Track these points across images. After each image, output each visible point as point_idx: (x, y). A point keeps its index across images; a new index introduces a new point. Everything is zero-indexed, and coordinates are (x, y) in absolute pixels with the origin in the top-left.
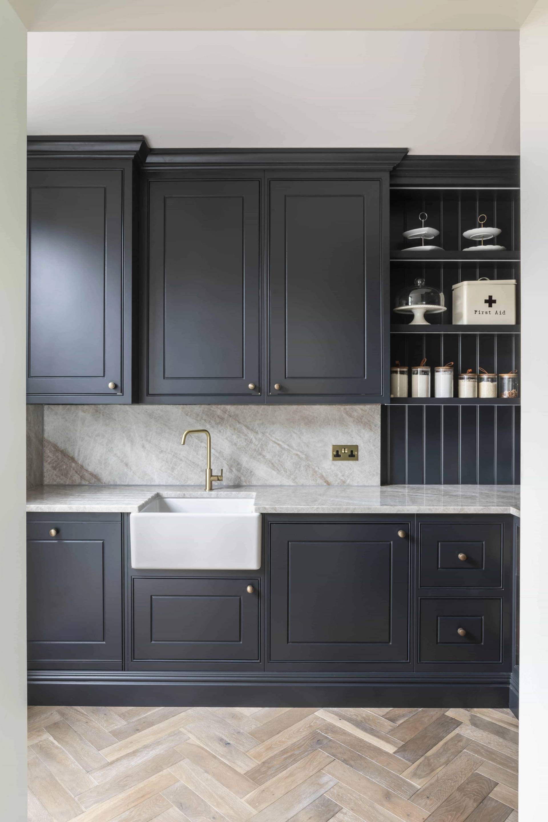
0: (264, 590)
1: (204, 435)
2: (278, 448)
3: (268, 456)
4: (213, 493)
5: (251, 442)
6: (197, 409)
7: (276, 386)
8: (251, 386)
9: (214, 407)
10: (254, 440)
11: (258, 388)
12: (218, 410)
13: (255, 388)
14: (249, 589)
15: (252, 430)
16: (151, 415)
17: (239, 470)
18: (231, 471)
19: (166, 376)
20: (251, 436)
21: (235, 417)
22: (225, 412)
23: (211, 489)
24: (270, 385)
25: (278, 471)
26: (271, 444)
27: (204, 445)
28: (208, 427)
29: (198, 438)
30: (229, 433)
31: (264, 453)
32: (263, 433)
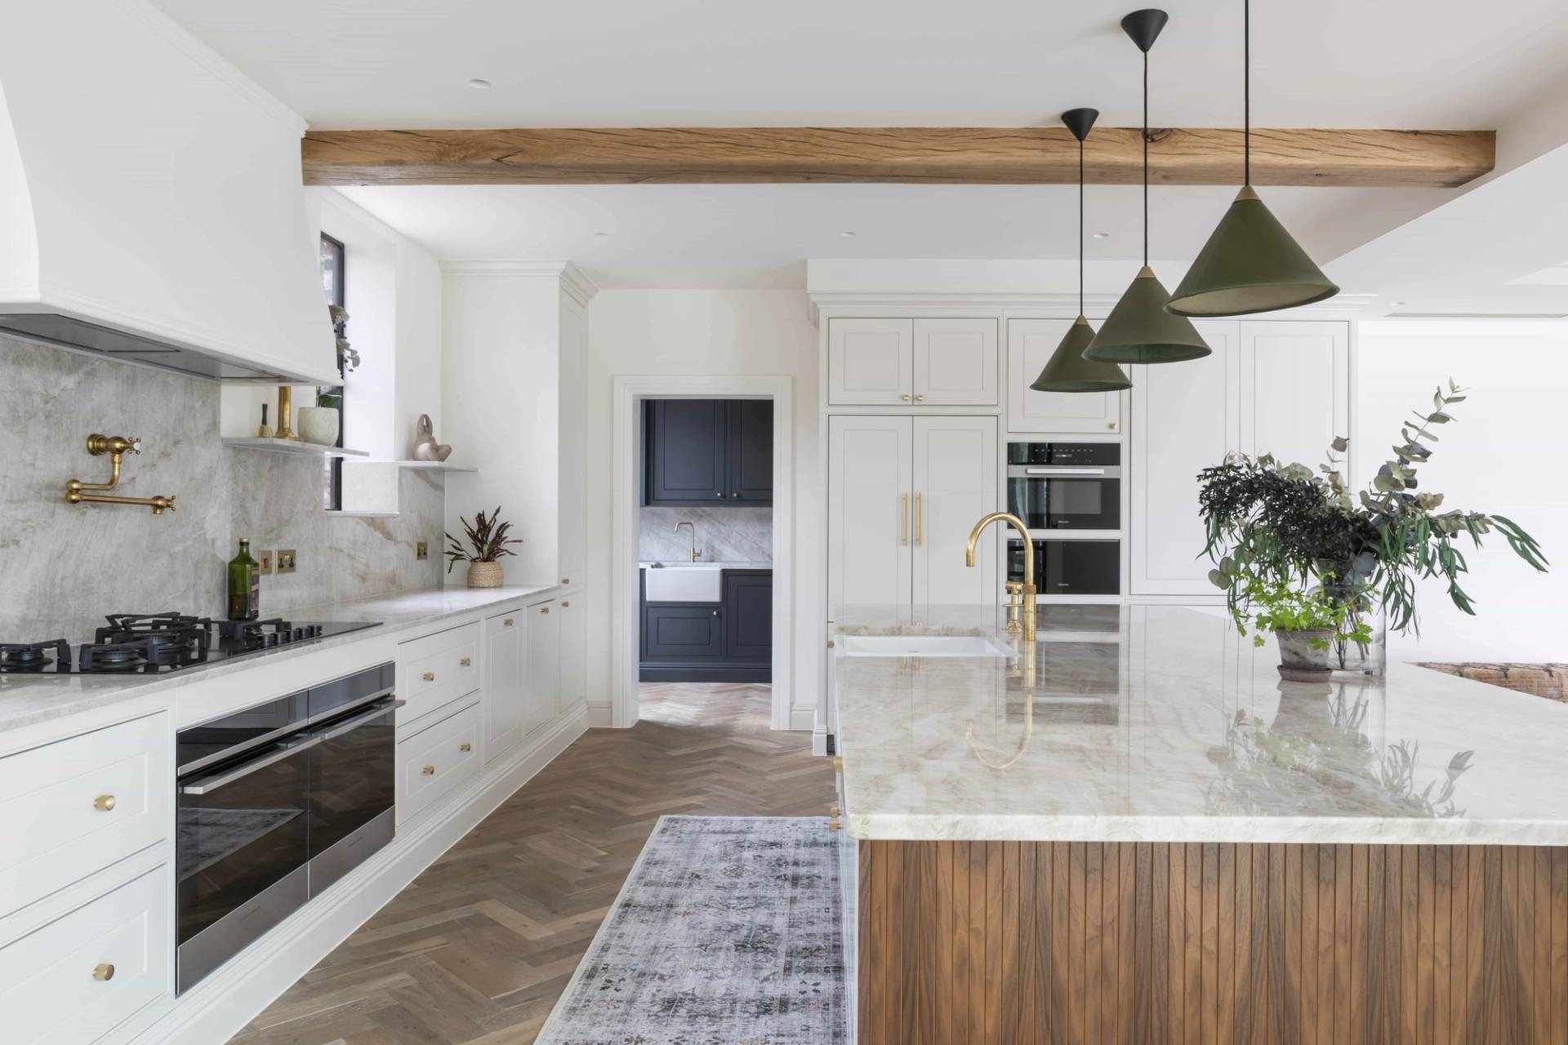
0: (724, 614)
1: (689, 526)
2: (739, 536)
3: (733, 542)
4: (696, 563)
5: (721, 531)
6: (685, 509)
7: (735, 495)
8: (719, 494)
9: (696, 509)
10: (723, 531)
11: (723, 496)
12: (699, 510)
13: (722, 495)
14: (715, 613)
15: (722, 524)
16: (654, 514)
17: (713, 551)
18: (707, 552)
19: (666, 487)
20: (721, 527)
21: (710, 515)
22: (704, 511)
23: (694, 561)
24: (732, 495)
25: (739, 551)
26: (735, 534)
27: (689, 534)
28: (692, 522)
29: (685, 529)
30: (706, 526)
31: (730, 539)
32: (730, 526)
